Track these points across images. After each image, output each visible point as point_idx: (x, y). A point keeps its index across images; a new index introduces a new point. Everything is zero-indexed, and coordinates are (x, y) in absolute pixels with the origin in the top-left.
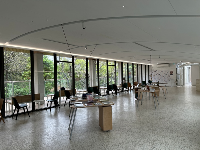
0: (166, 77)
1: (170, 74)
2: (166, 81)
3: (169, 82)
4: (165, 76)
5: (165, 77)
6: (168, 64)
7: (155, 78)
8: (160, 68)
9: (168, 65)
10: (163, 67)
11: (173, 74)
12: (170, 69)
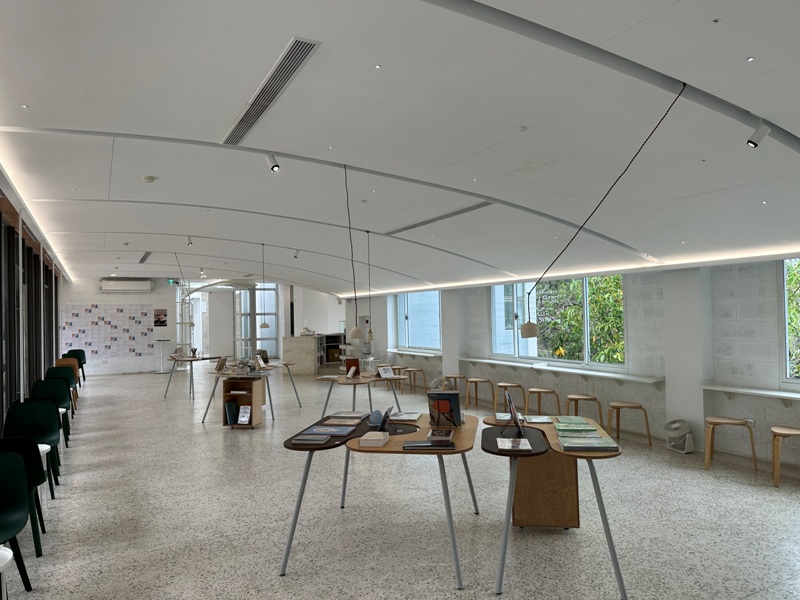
0: (138, 336)
1: (155, 322)
2: (139, 352)
3: (149, 354)
4: (136, 330)
5: (132, 333)
6: (149, 282)
7: (89, 341)
8: (113, 297)
9: (147, 285)
10: (125, 292)
11: (167, 322)
12: (155, 302)
